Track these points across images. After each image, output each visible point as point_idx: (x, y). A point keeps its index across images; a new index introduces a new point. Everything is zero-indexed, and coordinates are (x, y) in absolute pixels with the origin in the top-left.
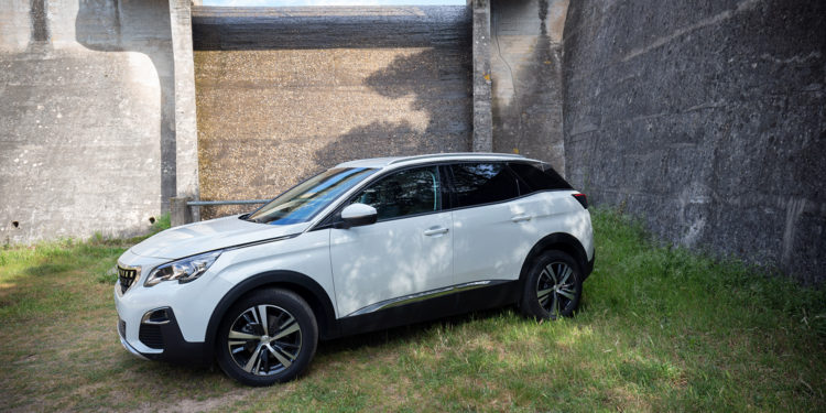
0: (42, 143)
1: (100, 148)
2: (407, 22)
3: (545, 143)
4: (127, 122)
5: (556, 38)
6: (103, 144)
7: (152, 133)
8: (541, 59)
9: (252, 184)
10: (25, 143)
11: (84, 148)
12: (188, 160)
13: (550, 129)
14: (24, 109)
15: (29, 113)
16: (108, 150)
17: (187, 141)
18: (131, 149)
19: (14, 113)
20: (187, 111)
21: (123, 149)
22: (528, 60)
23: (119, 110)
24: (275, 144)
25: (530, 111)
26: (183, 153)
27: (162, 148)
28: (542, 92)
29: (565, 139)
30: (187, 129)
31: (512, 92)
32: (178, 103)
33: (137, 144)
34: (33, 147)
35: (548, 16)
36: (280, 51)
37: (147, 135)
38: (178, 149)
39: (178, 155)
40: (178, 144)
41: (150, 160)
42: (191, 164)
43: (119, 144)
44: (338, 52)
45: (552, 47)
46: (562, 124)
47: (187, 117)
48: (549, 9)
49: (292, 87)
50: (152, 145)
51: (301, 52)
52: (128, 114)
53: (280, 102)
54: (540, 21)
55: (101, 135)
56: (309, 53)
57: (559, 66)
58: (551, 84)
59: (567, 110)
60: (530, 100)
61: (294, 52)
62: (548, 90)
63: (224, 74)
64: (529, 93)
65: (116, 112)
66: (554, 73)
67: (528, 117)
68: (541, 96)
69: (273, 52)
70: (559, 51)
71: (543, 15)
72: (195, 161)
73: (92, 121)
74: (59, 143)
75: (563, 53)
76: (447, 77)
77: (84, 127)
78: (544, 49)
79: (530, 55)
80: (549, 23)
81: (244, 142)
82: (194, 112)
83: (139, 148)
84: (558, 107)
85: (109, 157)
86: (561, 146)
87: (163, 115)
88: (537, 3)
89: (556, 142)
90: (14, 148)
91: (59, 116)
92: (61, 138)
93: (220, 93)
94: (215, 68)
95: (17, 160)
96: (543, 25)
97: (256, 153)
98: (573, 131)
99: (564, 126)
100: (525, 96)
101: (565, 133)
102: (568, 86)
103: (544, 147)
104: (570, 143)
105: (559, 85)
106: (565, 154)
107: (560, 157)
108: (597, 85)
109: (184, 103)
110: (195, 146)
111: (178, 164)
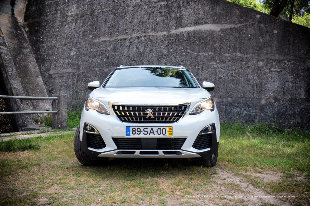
3: (33, 77)
5: (21, 20)
8: (16, 29)
13: (33, 69)
25: (20, 58)
28: (22, 48)
29: (42, 76)
35: (16, 6)
45: (19, 24)
46: (37, 68)
48: (16, 2)
54: (11, 7)
57: (26, 35)
58: (25, 44)
59: (40, 60)
60: (18, 51)
62: (26, 48)
64: (16, 47)
66: (24, 39)
67: (20, 60)
68: (23, 49)
70: (24, 27)
78: (15, 24)
80: (16, 9)
84: (32, 58)
86: (40, 79)
89: (37, 76)
96: (13, 11)
98: (51, 72)
99: (40, 69)
100: (14, 48)
101: (41, 72)
102: (39, 48)
103: (33, 79)
104: (48, 78)
105: (29, 46)
106: (45, 84)
107: (42, 85)
108: (71, 50)
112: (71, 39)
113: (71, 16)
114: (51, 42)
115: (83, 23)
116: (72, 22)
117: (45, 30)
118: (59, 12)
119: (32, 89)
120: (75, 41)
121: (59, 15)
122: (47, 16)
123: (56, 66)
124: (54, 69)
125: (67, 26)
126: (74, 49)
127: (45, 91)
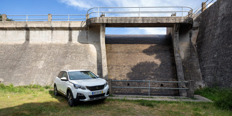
0: (70, 64)
1: (83, 66)
2: (154, 38)
3: (195, 69)
4: (89, 60)
5: (194, 42)
6: (84, 65)
7: (95, 62)
8: (191, 48)
9: (119, 76)
10: (67, 64)
11: (80, 66)
12: (105, 69)
13: (196, 65)
14: (66, 56)
15: (68, 57)
16: (85, 67)
17: (105, 65)
18: (90, 66)
19: (64, 57)
21: (89, 66)
22: (187, 48)
23: (88, 57)
24: (124, 66)
25: (189, 61)
27: (97, 67)
28: (192, 56)
29: (200, 68)
30: (104, 62)
31: (184, 55)
32: (102, 56)
33: (92, 65)
34: (68, 65)
35: (192, 37)
36: (124, 45)
37: (94, 63)
38: (103, 67)
40: (103, 66)
41: (95, 69)
43: (88, 65)
44: (138, 45)
45: (193, 45)
46: (199, 64)
47: (104, 59)
48: (192, 35)
49: (128, 53)
50: (95, 66)
51: (129, 45)
52: (90, 58)
53: (125, 56)
54: (189, 38)
55: (84, 63)
56: (131, 45)
57: (196, 49)
58: (194, 54)
59: (200, 61)
60: (189, 58)
61: (128, 45)
63: (111, 50)
64: (189, 56)
65: (87, 58)
66: (194, 51)
67: (189, 62)
69: (123, 45)
70: (195, 46)
71: (190, 37)
72: (107, 70)
73: (82, 60)
74: (74, 65)
75: (197, 46)
76: (166, 51)
77: (80, 61)
78: (191, 45)
79: (187, 47)
80: (192, 39)
81: (117, 66)
82: (106, 58)
83: (92, 66)
84: (197, 60)
85: (85, 68)
86: (199, 70)
87: (97, 59)
88: (189, 34)
89: (198, 69)
90: (64, 65)
91: (74, 58)
92: (75, 63)
93: (110, 54)
94: (109, 48)
95: (65, 68)
96: (190, 39)
97: (120, 69)
98: (204, 66)
99: (200, 65)
100: (188, 57)
101: (200, 66)
102: (200, 54)
103: (195, 70)
104: (203, 69)
105: (197, 54)
106: (201, 72)
107: (200, 73)
108: (215, 54)
109: (104, 56)
110: (107, 66)
111: (103, 70)
112: (215, 48)
113: (217, 35)
114: (206, 51)
115: (223, 37)
116: (217, 38)
117: (204, 45)
118: (211, 34)
119: (193, 75)
120: (218, 49)
121: (211, 36)
122: (205, 38)
123: (207, 63)
124: (206, 64)
125: (214, 41)
126: (217, 53)
127: (201, 76)
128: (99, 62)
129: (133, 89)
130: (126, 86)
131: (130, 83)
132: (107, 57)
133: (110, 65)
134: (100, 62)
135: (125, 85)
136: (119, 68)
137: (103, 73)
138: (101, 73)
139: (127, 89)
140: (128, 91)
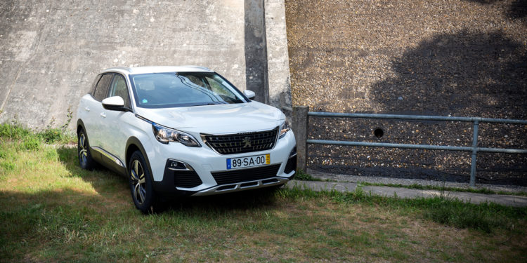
0: (137, 45)
1: (189, 52)
4: (214, 27)
6: (192, 48)
7: (236, 38)
9: (340, 96)
10: (122, 44)
11: (175, 52)
12: (280, 67)
14: (122, 12)
15: (126, 16)
16: (196, 54)
17: (278, 48)
18: (217, 54)
19: (114, 16)
20: (277, 17)
21: (210, 54)
23: (206, 16)
24: (363, 54)
26: (274, 60)
27: (246, 54)
30: (277, 35)
32: (268, 8)
33: (223, 50)
34: (129, 48)
37: (233, 40)
38: (270, 55)
39: (269, 61)
40: (269, 50)
41: (236, 66)
42: (282, 71)
43: (206, 48)
47: (277, 23)
50: (238, 51)
52: (215, 19)
53: (366, 10)
55: (190, 39)
65: (203, 17)
72: (286, 68)
73: (182, 26)
74: (152, 46)
77: (174, 31)
81: (330, 51)
82: (284, 18)
83: (225, 54)
85: (197, 61)
87: (247, 20)
90: (114, 49)
91: (152, 20)
92: (154, 41)
95: (116, 61)
97: (342, 64)
109: (274, 9)
110: (286, 53)
111: (271, 71)
128: (254, 36)
129: (398, 151)
130: (367, 139)
131: (387, 128)
132: (287, 13)
133: (298, 50)
134: (257, 34)
135: (363, 133)
136: (339, 59)
137: (270, 81)
138: (260, 81)
139: (370, 154)
140: (377, 161)
